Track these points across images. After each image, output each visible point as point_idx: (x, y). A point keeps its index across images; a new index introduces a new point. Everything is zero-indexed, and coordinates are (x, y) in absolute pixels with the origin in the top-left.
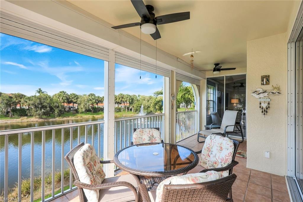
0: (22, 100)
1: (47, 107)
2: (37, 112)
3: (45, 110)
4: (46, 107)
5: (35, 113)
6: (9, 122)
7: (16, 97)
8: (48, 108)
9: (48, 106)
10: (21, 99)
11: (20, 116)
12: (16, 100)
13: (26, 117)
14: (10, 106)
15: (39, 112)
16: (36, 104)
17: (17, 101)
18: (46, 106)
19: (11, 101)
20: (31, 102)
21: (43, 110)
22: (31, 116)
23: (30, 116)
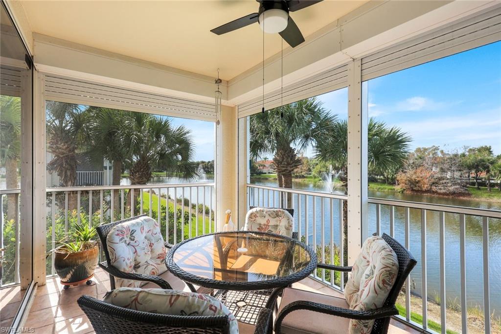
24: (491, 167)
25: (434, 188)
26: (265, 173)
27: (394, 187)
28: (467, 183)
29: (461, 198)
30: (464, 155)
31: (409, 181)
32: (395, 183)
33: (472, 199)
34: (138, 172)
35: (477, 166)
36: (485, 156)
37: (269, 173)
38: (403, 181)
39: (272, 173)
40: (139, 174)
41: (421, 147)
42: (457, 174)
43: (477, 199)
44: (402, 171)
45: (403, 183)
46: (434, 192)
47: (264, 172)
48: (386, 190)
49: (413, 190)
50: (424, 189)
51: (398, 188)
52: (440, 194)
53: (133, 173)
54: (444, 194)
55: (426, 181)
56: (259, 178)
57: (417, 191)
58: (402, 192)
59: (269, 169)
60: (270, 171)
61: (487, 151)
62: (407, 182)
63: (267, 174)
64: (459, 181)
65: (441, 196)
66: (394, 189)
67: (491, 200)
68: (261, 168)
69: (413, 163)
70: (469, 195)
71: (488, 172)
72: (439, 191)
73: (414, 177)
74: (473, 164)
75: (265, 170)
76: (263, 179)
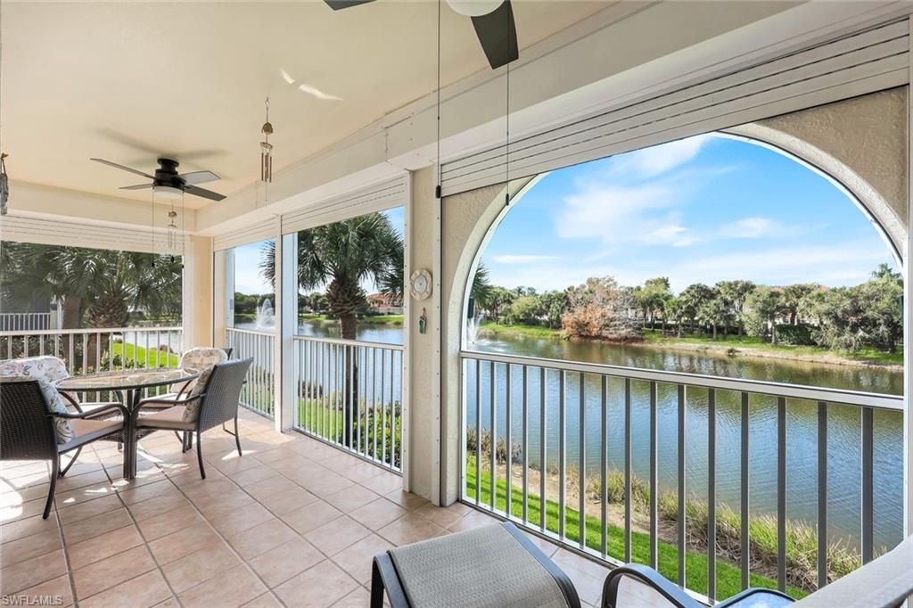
0: (801, 303)
1: (880, 324)
2: (842, 338)
3: (869, 332)
4: (875, 325)
5: (836, 338)
6: (768, 355)
7: (786, 295)
8: (882, 328)
9: (882, 321)
10: (798, 297)
11: (798, 344)
12: (787, 301)
13: (809, 348)
14: (773, 317)
15: (847, 336)
16: (839, 313)
17: (787, 304)
18: (875, 320)
19: (774, 304)
20: (825, 307)
21: (861, 333)
22: (826, 347)
23: (822, 346)
24: (665, 304)
25: (605, 333)
26: (383, 314)
27: (558, 333)
28: (642, 325)
29: (634, 344)
30: (639, 289)
31: (577, 323)
32: (561, 327)
33: (644, 345)
34: (103, 313)
35: (652, 302)
36: (661, 290)
37: (389, 314)
38: (570, 323)
39: (393, 314)
40: (105, 317)
41: (593, 277)
42: (631, 313)
43: (650, 346)
44: (569, 310)
45: (569, 326)
46: (605, 338)
47: (381, 312)
48: (549, 337)
49: (581, 336)
50: (593, 334)
51: (563, 333)
52: (610, 340)
53: (93, 315)
54: (616, 340)
55: (595, 323)
56: (371, 323)
57: (587, 337)
58: (569, 338)
59: (389, 307)
60: (391, 311)
61: (664, 284)
62: (574, 324)
63: (386, 316)
64: (631, 323)
65: (612, 343)
66: (558, 335)
67: (664, 346)
68: (376, 305)
69: (582, 299)
70: (642, 340)
71: (662, 310)
72: (610, 336)
73: (582, 318)
74: (648, 300)
75: (382, 310)
76: (377, 323)
